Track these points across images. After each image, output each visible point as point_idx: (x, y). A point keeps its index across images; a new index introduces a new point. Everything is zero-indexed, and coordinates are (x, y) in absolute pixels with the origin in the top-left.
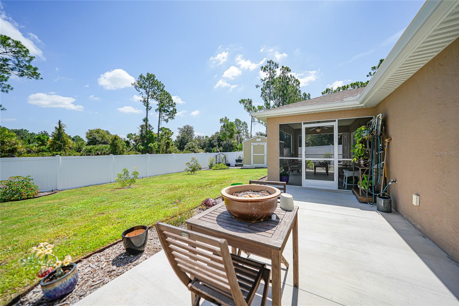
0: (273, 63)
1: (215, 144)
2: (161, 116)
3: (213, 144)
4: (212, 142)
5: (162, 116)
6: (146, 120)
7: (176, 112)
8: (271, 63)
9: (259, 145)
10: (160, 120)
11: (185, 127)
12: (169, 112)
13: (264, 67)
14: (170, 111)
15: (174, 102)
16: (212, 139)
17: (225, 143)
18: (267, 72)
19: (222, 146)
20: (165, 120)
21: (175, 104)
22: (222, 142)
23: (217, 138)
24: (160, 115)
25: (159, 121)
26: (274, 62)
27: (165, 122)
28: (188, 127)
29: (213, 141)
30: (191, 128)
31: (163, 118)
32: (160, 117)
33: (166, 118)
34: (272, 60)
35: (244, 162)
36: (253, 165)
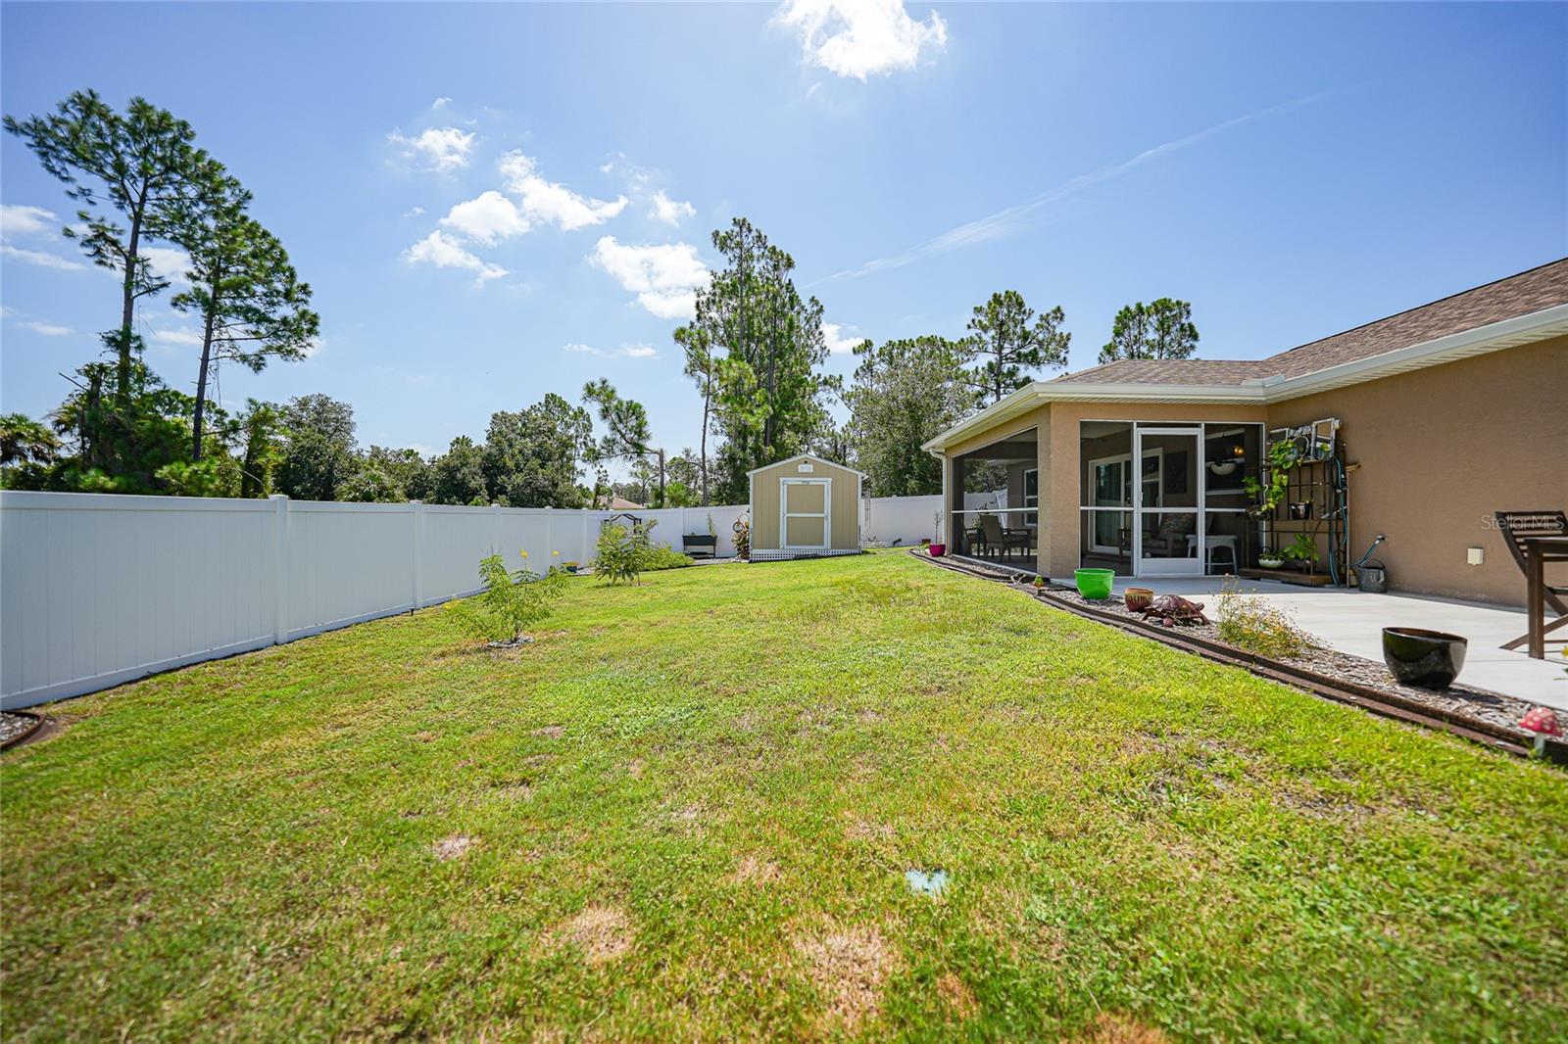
0: (750, 231)
1: (473, 484)
2: (216, 333)
3: (463, 483)
4: (459, 476)
5: (225, 336)
6: (123, 341)
7: (318, 329)
8: (744, 229)
9: (806, 485)
10: (211, 356)
11: (304, 404)
12: (272, 321)
13: (722, 234)
14: (276, 317)
15: (300, 281)
16: (457, 462)
17: (519, 480)
18: (730, 255)
19: (505, 493)
20: (244, 358)
21: (308, 294)
22: (503, 477)
23: (479, 460)
24: (209, 331)
25: (205, 359)
26: (753, 228)
27: (246, 369)
28: (322, 404)
29: (465, 470)
30: (339, 408)
31: (227, 345)
32: (208, 341)
33: (252, 347)
34: (749, 220)
35: (753, 539)
36: (785, 548)
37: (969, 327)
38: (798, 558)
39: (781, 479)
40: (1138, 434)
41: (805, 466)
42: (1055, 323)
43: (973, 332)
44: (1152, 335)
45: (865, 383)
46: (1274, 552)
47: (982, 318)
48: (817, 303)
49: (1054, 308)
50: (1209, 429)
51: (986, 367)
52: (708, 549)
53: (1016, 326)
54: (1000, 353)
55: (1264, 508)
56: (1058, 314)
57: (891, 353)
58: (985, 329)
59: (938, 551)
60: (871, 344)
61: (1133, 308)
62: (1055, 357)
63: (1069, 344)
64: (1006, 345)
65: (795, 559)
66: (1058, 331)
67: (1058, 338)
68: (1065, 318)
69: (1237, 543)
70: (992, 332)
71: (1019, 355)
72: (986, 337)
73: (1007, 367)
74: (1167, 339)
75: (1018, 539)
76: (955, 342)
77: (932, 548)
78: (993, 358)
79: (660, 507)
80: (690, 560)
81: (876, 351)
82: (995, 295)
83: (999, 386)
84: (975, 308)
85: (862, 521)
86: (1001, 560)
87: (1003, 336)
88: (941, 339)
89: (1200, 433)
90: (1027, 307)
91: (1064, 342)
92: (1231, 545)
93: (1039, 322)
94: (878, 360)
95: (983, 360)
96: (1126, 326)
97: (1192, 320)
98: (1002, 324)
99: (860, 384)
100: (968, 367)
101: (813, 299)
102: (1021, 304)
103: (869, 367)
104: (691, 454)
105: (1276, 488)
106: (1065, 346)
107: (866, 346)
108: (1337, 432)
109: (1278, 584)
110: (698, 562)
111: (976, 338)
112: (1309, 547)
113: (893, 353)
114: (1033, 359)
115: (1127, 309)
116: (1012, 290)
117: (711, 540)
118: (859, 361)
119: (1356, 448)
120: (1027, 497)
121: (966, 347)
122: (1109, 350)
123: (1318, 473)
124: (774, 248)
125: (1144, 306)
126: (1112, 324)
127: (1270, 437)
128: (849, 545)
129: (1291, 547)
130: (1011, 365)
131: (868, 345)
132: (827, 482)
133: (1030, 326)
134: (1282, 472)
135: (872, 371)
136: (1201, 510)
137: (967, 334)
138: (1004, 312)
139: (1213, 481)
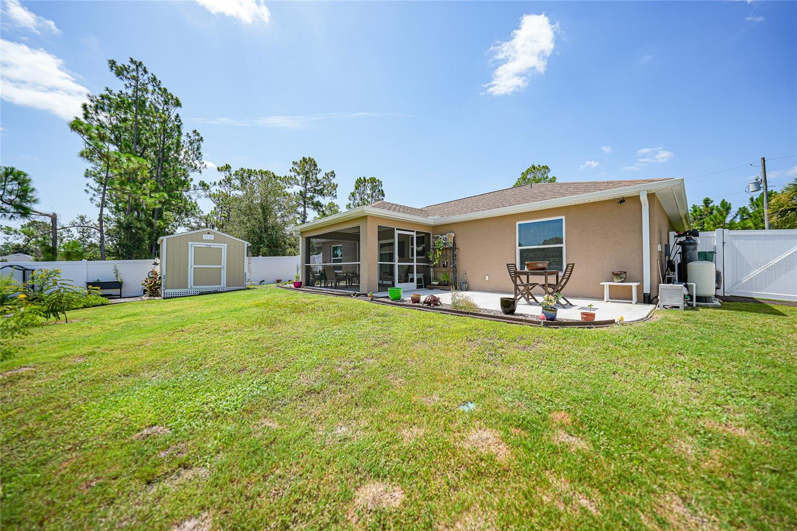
9: (210, 247)
35: (166, 283)
36: (191, 287)
37: (291, 171)
38: (202, 294)
39: (190, 243)
40: (397, 232)
41: (209, 235)
42: (331, 178)
43: (293, 174)
44: (369, 192)
45: (225, 190)
46: (436, 279)
47: (297, 168)
48: (198, 135)
49: (331, 171)
50: (417, 233)
51: (299, 193)
52: (115, 292)
53: (313, 175)
54: (306, 187)
55: (435, 263)
56: (333, 174)
57: (242, 176)
58: (299, 174)
59: (298, 285)
60: (230, 168)
61: (362, 178)
62: (330, 194)
63: (337, 189)
64: (308, 184)
65: (200, 294)
66: (332, 182)
67: (332, 185)
68: (336, 177)
69: (424, 276)
70: (301, 176)
71: (315, 189)
72: (298, 177)
73: (309, 195)
74: (374, 194)
75: (343, 277)
76: (282, 177)
77: (295, 283)
78: (302, 189)
79: (54, 260)
80: (104, 300)
81: (233, 172)
82: (304, 158)
83: (305, 203)
84: (294, 162)
85: (246, 271)
86: (336, 287)
87: (307, 178)
88: (273, 174)
89: (414, 234)
90: (318, 167)
91: (335, 187)
92: (422, 278)
93: (324, 176)
94: (234, 177)
95: (297, 189)
96: (359, 186)
97: (382, 188)
98: (307, 173)
99: (222, 189)
100: (289, 191)
101: (195, 132)
102: (316, 165)
103: (228, 181)
104: (87, 220)
105: (438, 256)
106: (335, 189)
107: (227, 168)
108: (454, 238)
109: (439, 291)
110: (110, 301)
111: (293, 177)
112: (447, 277)
113: (245, 176)
114: (321, 193)
115: (360, 178)
116: (312, 157)
117: (118, 285)
118: (222, 176)
119: (458, 245)
120: (332, 258)
121: (287, 180)
122: (353, 195)
123: (448, 252)
124: (165, 90)
125: (366, 179)
126: (354, 183)
127: (434, 238)
128: (238, 284)
129: (442, 277)
130: (312, 194)
131: (228, 168)
132: (224, 247)
133: (320, 176)
134: (440, 250)
135: (230, 183)
136: (415, 264)
137: (289, 174)
138: (307, 167)
139: (418, 253)
